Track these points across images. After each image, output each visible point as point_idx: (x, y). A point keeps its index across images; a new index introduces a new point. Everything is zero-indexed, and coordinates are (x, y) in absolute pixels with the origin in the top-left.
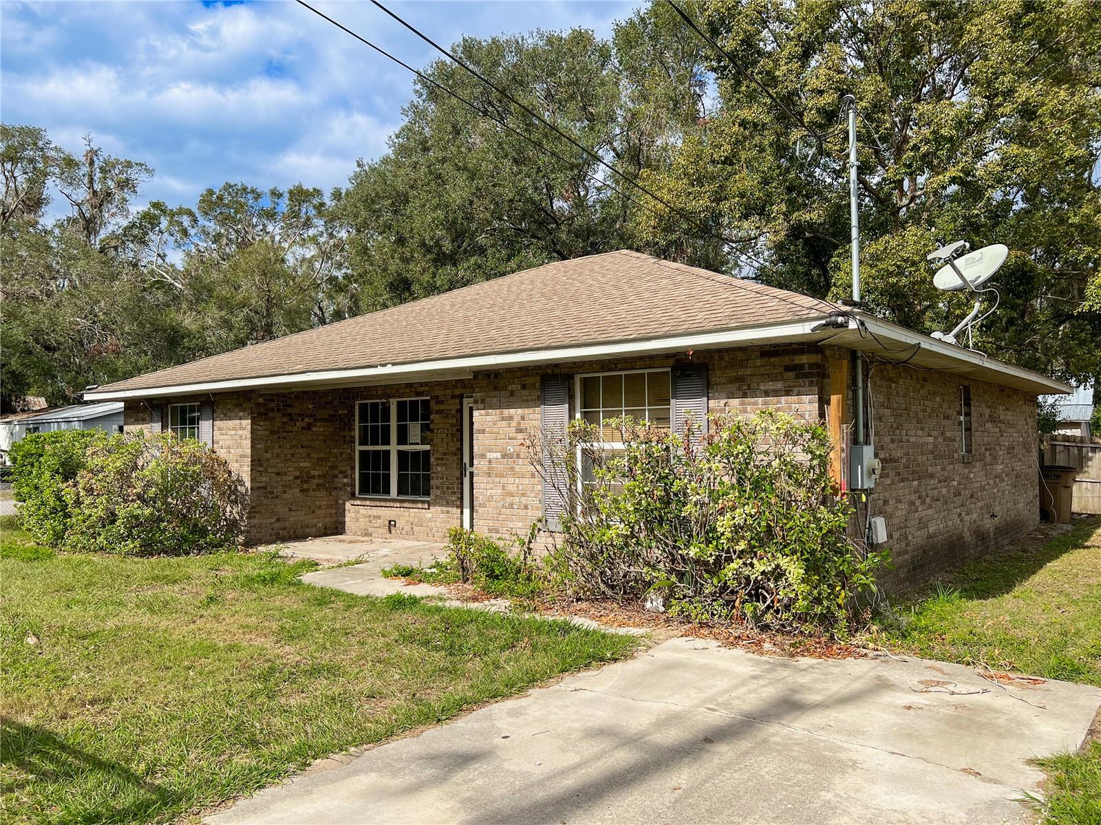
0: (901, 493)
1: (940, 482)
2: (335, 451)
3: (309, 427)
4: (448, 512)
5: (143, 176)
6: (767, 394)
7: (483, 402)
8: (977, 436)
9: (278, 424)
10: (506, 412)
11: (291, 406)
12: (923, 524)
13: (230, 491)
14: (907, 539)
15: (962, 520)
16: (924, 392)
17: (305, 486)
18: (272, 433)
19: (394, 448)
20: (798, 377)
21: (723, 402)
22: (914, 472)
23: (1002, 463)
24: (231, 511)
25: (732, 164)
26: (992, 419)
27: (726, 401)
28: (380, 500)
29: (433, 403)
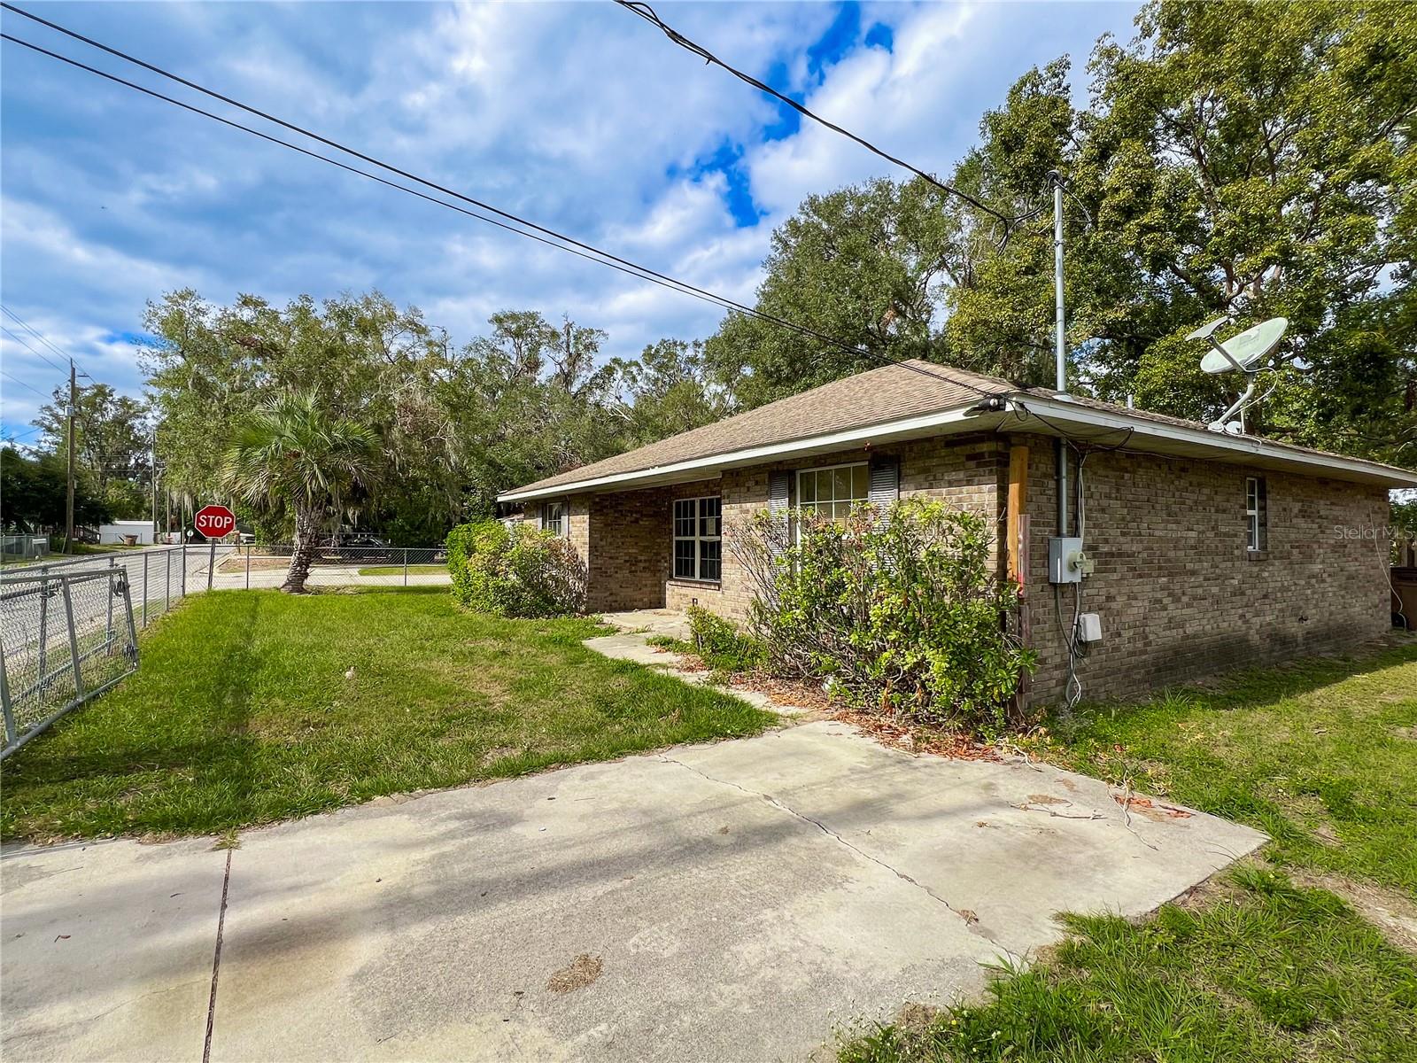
0: (1135, 589)
1: (1205, 579)
2: (658, 540)
3: (636, 521)
5: (602, 338)
6: (950, 484)
7: (728, 497)
8: (1277, 533)
9: (610, 519)
10: (744, 506)
11: (621, 504)
12: (1171, 623)
13: (576, 570)
14: (1147, 638)
15: (1246, 622)
16: (1183, 483)
17: (633, 568)
18: (606, 525)
19: (697, 538)
20: (978, 465)
21: (912, 493)
22: (1160, 568)
23: (1323, 562)
24: (579, 586)
25: (1034, 274)
26: (1304, 514)
27: (914, 492)
28: (687, 581)
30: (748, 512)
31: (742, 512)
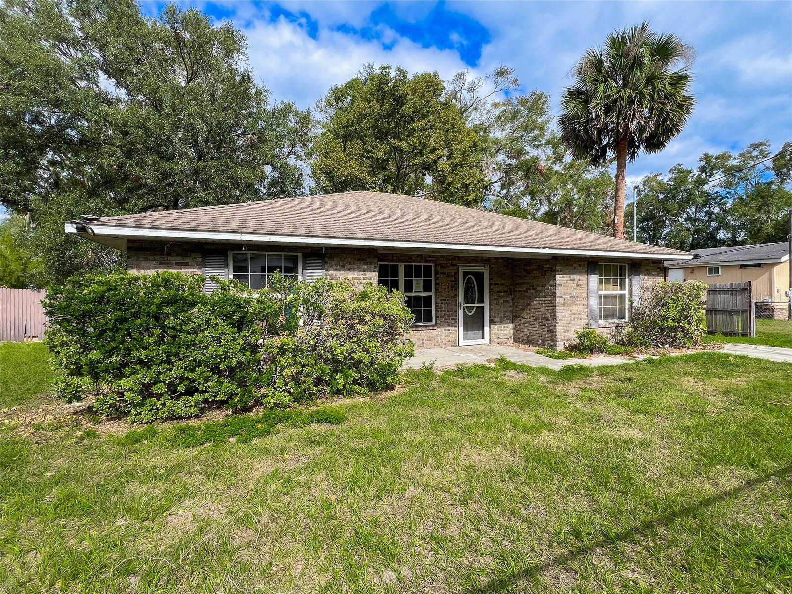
4: (449, 330)
7: (561, 271)
10: (572, 276)
20: (660, 270)
29: (438, 268)
30: (574, 279)
31: (571, 280)
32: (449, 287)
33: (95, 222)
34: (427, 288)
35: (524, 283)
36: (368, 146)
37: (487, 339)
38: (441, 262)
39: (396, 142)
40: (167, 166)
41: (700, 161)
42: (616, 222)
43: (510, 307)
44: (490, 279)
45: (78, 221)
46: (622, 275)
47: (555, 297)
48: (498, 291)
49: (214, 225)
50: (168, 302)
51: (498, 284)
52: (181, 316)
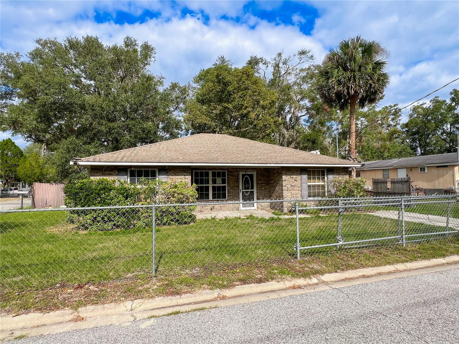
6: (342, 175)
7: (285, 174)
10: (292, 176)
19: (211, 185)
20: (346, 172)
27: (336, 176)
29: (229, 173)
30: (293, 178)
31: (291, 178)
32: (234, 181)
33: (79, 161)
34: (224, 182)
35: (272, 180)
36: (211, 107)
37: (255, 207)
38: (230, 170)
39: (226, 105)
40: (111, 125)
41: (451, 94)
42: (350, 143)
43: (268, 191)
44: (257, 177)
45: (74, 160)
46: (324, 175)
47: (282, 187)
48: (261, 183)
49: (122, 159)
50: (102, 189)
51: (261, 180)
52: (106, 194)
